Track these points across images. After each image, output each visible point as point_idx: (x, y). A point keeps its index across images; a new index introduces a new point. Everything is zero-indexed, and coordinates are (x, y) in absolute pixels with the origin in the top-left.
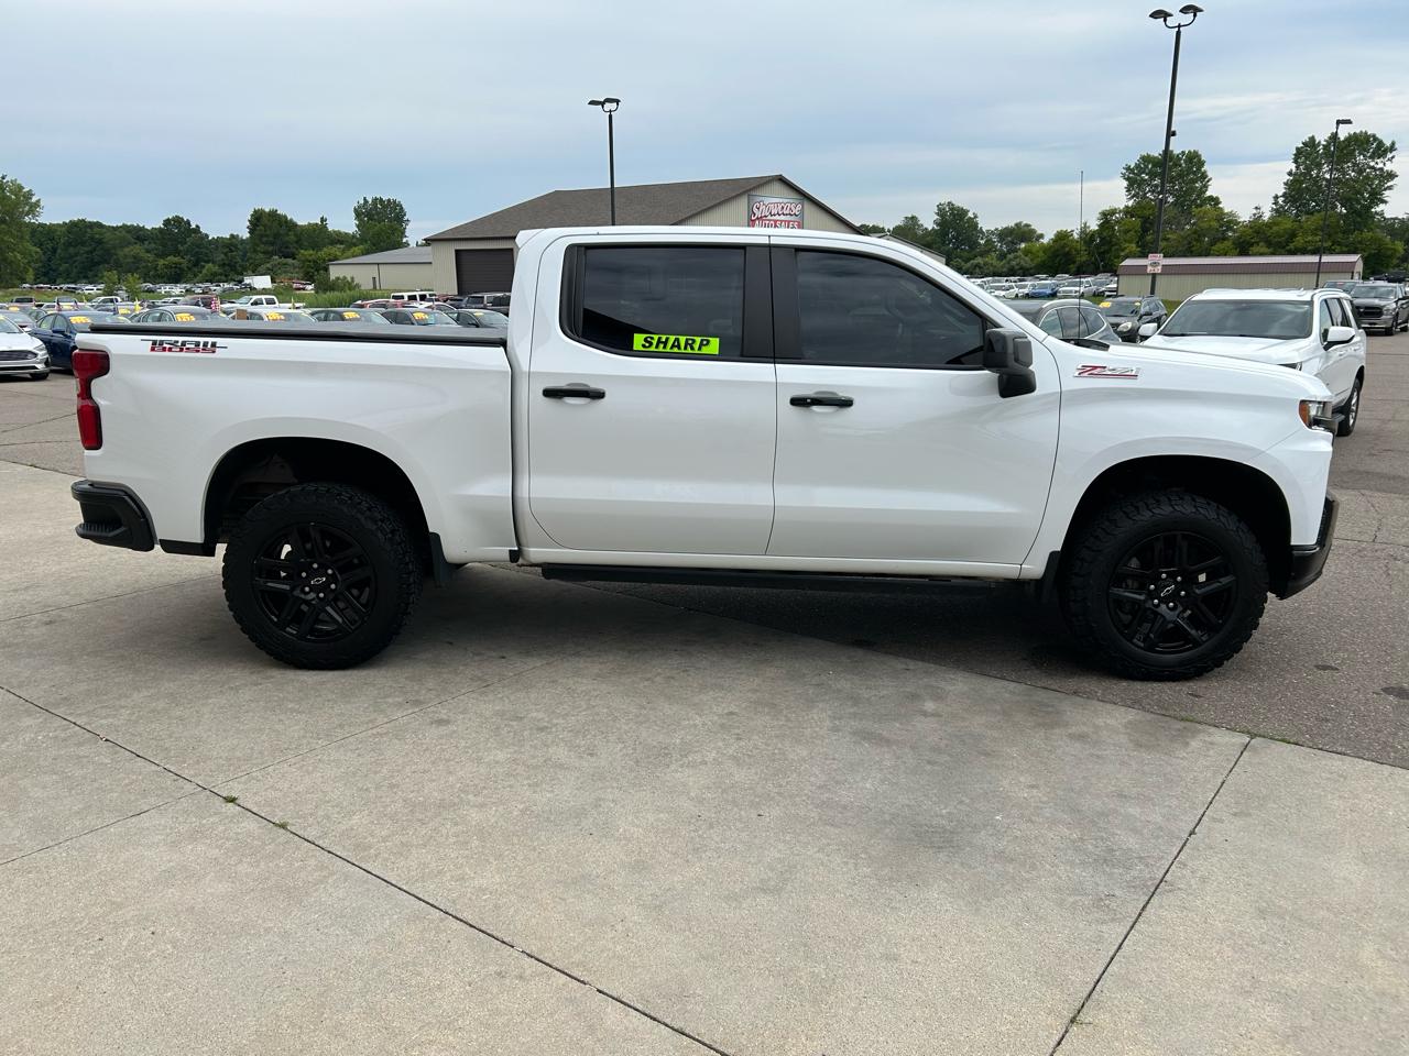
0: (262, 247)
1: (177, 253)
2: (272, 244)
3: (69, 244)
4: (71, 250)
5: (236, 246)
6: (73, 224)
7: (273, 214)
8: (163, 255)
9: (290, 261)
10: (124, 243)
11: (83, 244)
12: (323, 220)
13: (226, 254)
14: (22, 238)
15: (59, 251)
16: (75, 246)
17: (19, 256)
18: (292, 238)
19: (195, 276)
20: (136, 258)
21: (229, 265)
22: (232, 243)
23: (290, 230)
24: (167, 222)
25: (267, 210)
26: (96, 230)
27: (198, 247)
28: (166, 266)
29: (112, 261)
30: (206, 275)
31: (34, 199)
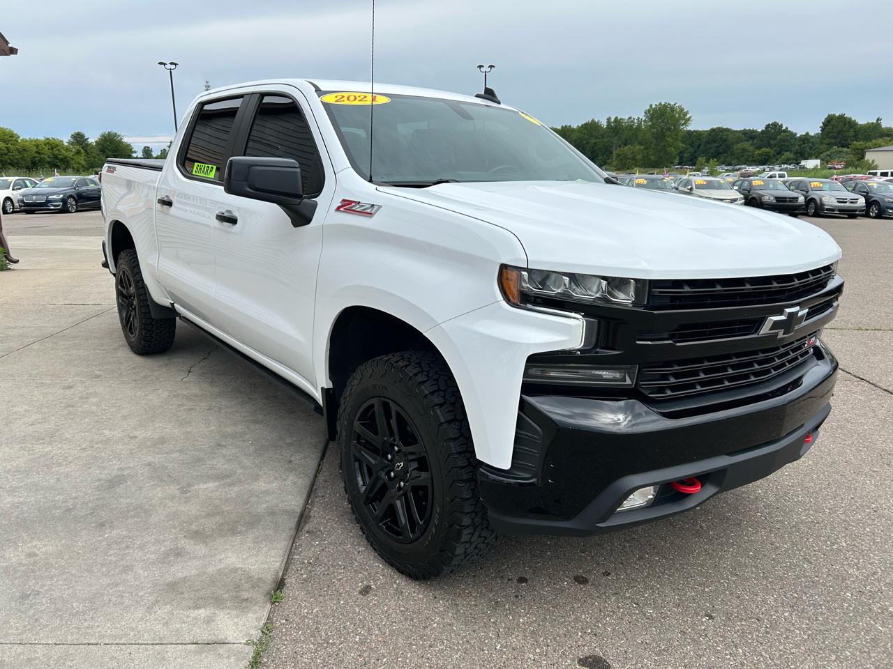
0: (827, 140)
1: (769, 145)
2: (835, 138)
3: (708, 142)
4: (709, 146)
5: (808, 141)
6: (713, 130)
7: (842, 117)
8: (759, 148)
9: (845, 149)
10: (739, 140)
11: (715, 142)
12: (878, 120)
13: (800, 146)
14: (677, 139)
15: (702, 146)
16: (710, 143)
17: (673, 150)
18: (851, 133)
19: (777, 160)
20: (744, 150)
21: (799, 153)
22: (806, 139)
23: (851, 128)
24: (768, 126)
25: (837, 115)
26: (725, 133)
27: (783, 141)
28: (759, 155)
29: (729, 152)
30: (784, 159)
31: (688, 116)
